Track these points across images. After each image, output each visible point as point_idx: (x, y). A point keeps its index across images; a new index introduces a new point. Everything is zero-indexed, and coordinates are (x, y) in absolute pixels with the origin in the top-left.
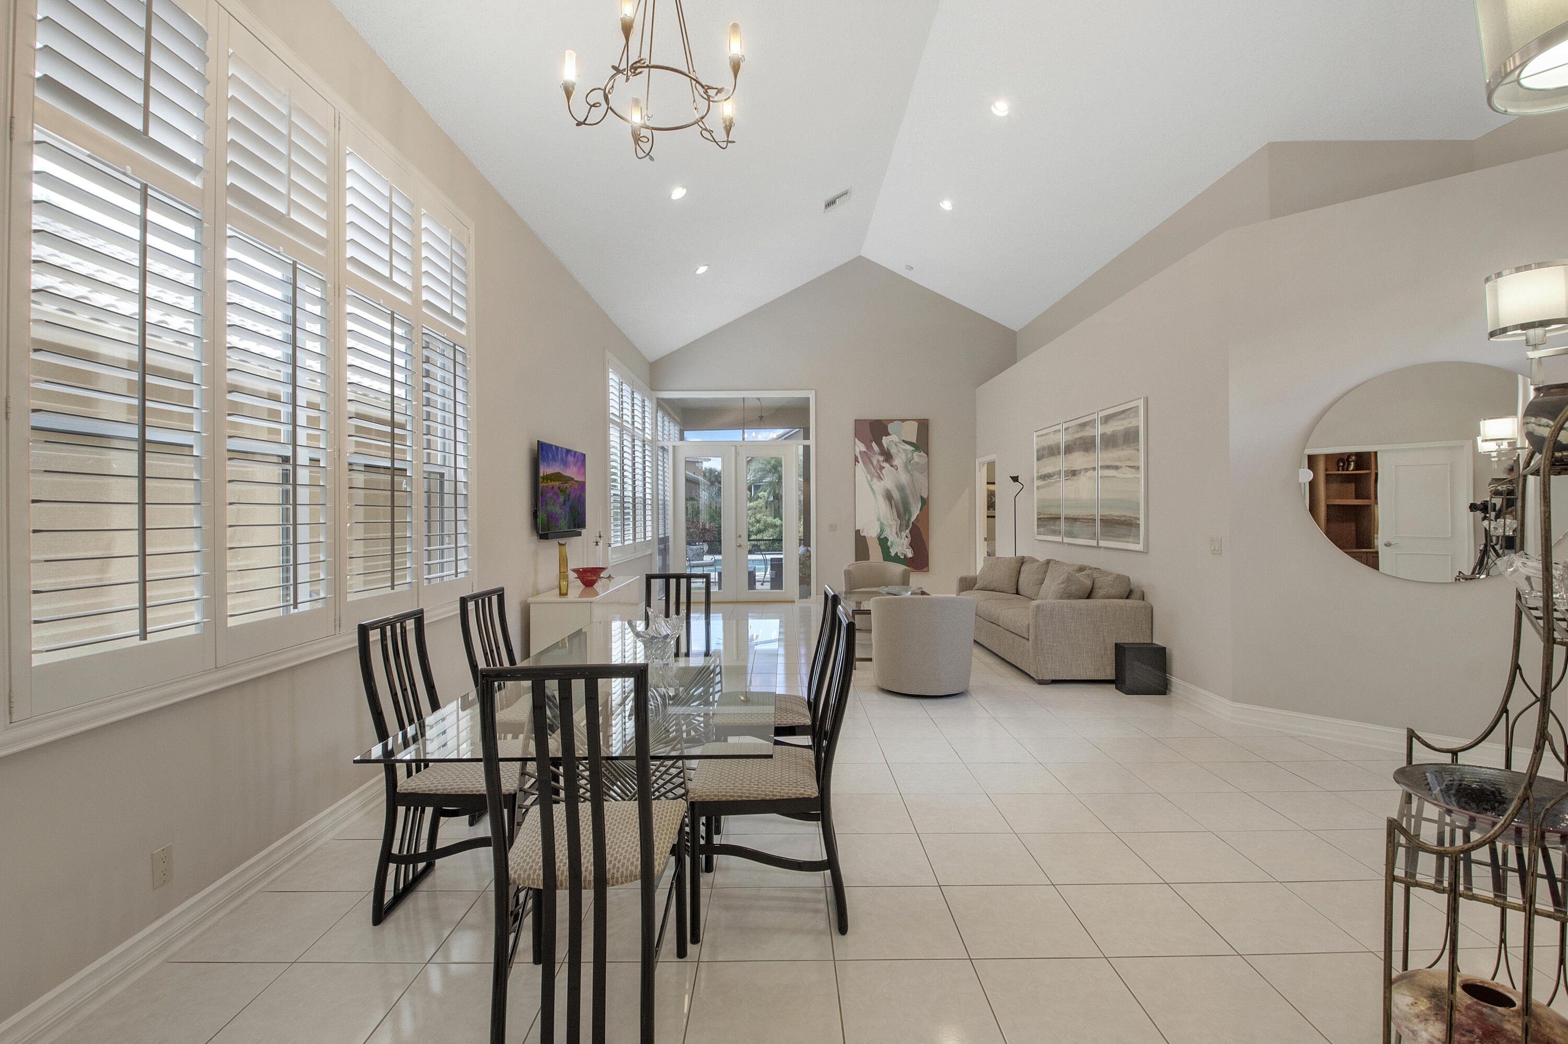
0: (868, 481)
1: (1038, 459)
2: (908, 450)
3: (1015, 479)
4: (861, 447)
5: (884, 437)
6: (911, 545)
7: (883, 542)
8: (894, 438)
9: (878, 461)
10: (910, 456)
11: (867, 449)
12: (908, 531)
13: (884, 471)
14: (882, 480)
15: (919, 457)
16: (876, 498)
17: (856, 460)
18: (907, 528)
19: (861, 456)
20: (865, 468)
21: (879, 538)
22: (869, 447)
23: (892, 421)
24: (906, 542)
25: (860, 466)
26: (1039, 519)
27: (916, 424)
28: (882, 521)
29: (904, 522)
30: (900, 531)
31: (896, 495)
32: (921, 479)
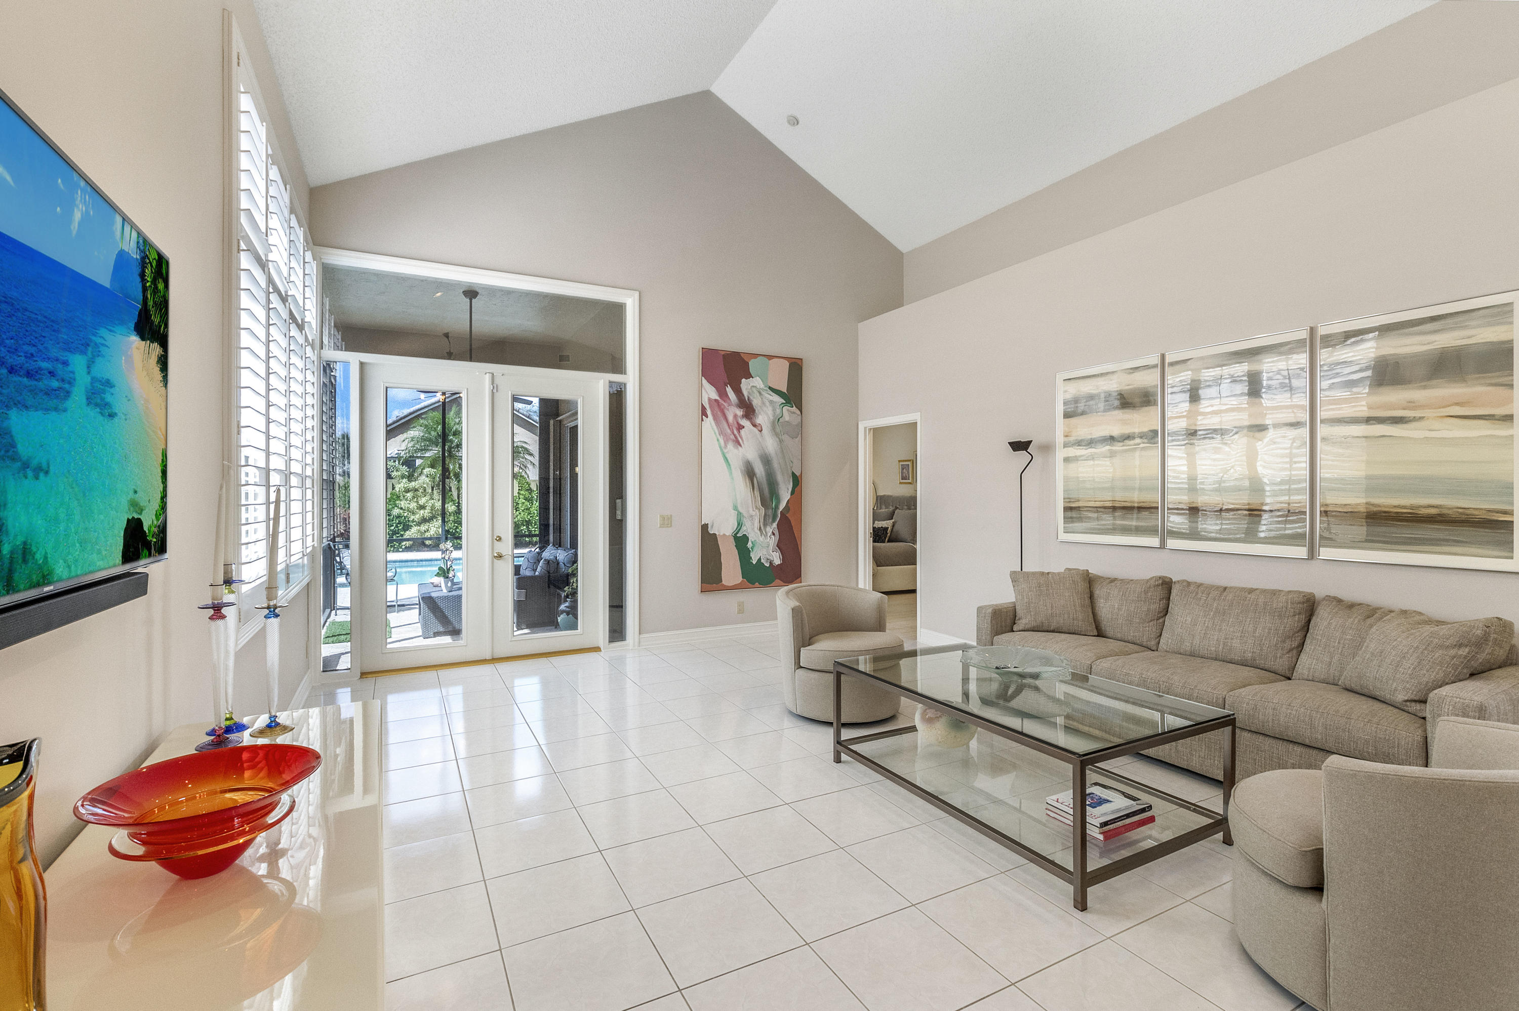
0: (720, 447)
1: (1067, 415)
2: (776, 402)
3: (1019, 446)
4: (710, 392)
5: (743, 380)
6: (779, 546)
7: (741, 542)
8: (757, 382)
9: (735, 416)
10: (778, 411)
11: (720, 396)
12: (775, 525)
13: (743, 432)
14: (740, 446)
15: (789, 414)
16: (731, 473)
17: (704, 413)
18: (774, 521)
19: (711, 407)
20: (717, 427)
21: (735, 537)
22: (723, 394)
23: (756, 356)
24: (773, 541)
25: (709, 422)
26: (1067, 509)
27: (786, 364)
28: (741, 510)
29: (770, 512)
30: (765, 525)
31: (759, 470)
32: (792, 444)
